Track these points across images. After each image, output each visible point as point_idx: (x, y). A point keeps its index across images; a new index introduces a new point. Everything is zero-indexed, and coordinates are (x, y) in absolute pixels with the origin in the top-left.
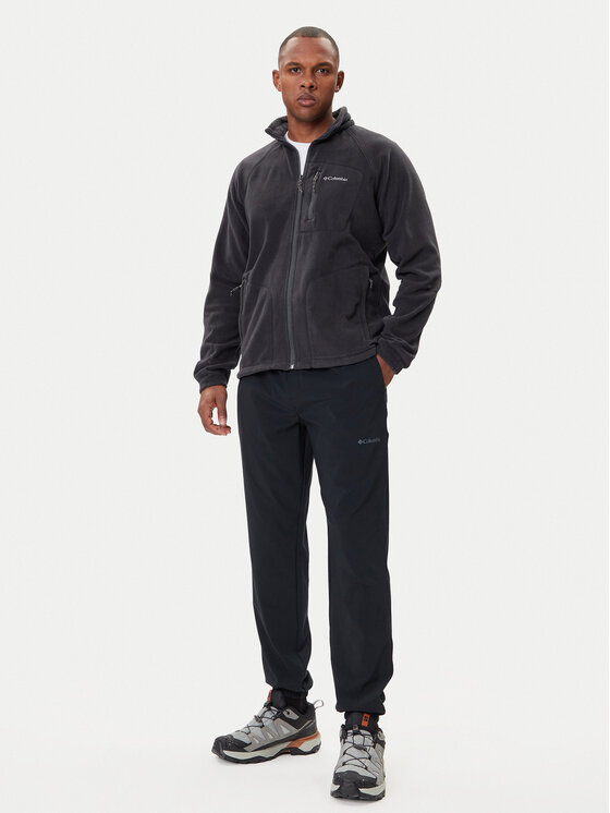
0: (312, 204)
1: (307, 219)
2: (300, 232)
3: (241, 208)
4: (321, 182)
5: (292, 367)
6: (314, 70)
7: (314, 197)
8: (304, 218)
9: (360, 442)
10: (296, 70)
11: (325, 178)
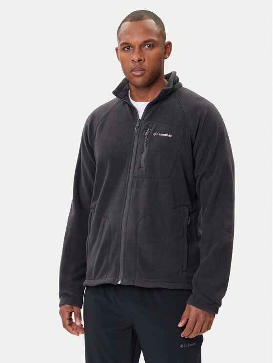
0: (144, 155)
1: (140, 167)
2: (133, 177)
3: (91, 150)
4: (151, 136)
5: (119, 283)
6: (141, 46)
7: (146, 149)
8: (137, 166)
9: (182, 346)
10: (128, 48)
11: (155, 134)
